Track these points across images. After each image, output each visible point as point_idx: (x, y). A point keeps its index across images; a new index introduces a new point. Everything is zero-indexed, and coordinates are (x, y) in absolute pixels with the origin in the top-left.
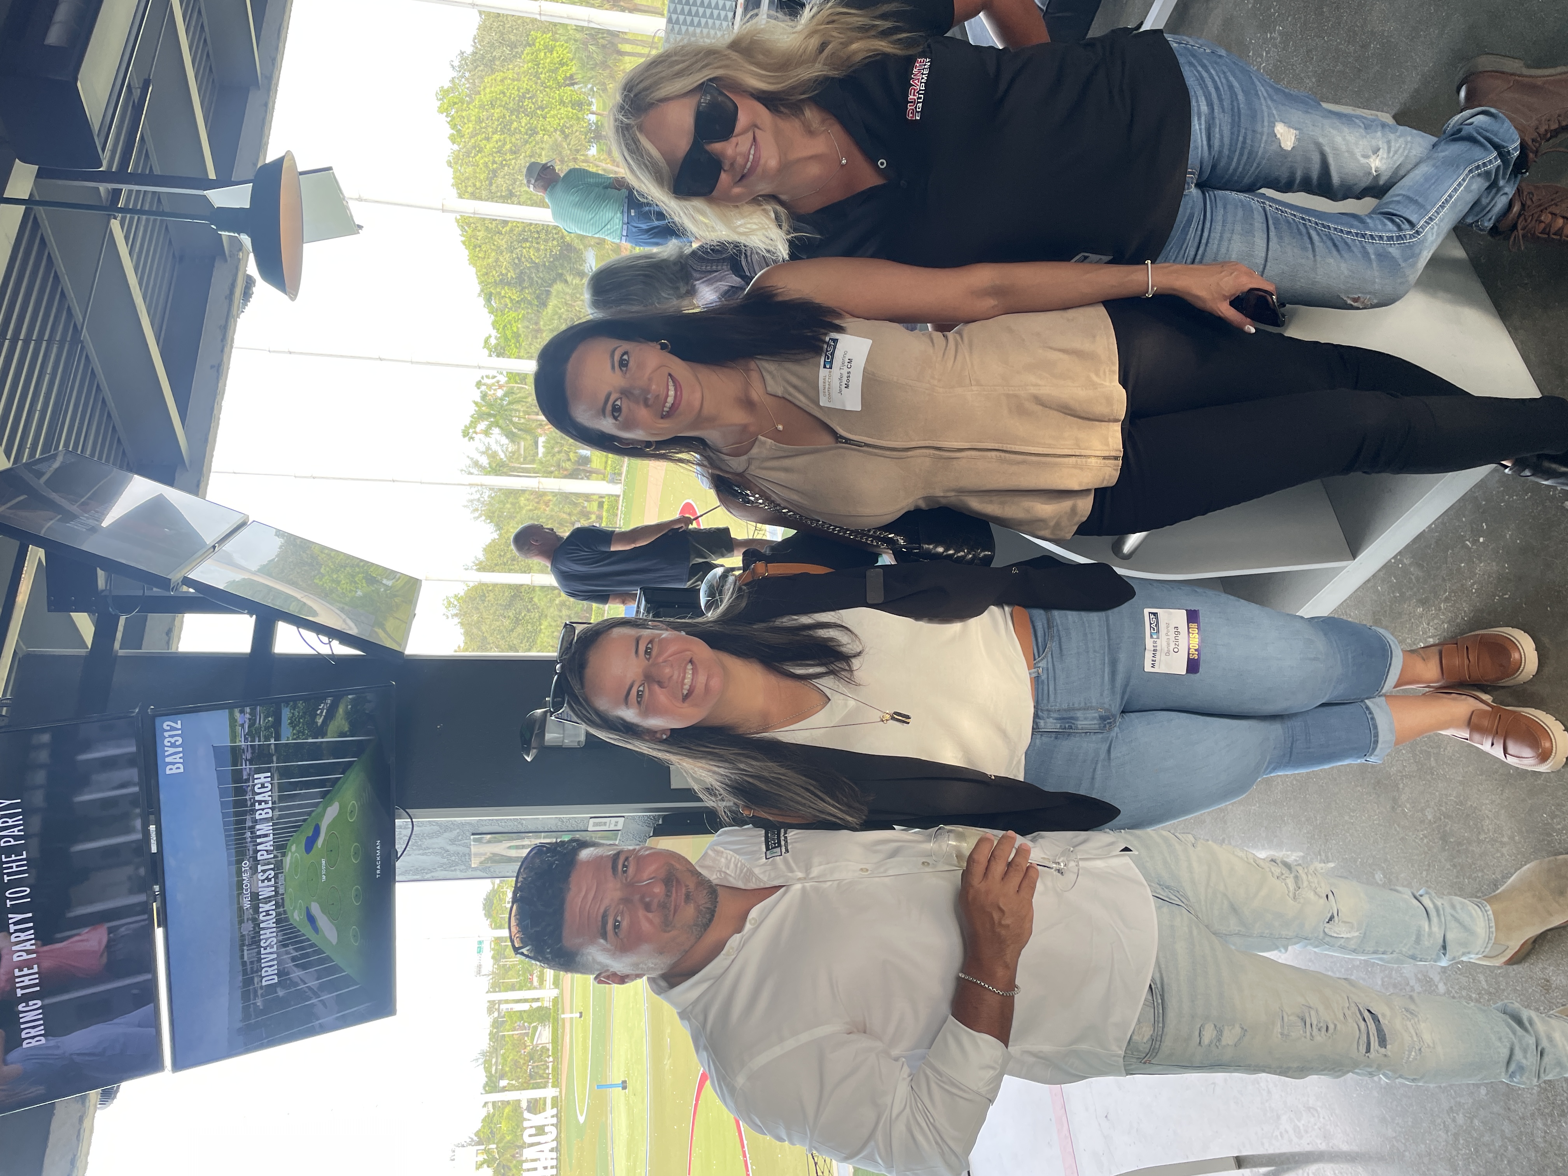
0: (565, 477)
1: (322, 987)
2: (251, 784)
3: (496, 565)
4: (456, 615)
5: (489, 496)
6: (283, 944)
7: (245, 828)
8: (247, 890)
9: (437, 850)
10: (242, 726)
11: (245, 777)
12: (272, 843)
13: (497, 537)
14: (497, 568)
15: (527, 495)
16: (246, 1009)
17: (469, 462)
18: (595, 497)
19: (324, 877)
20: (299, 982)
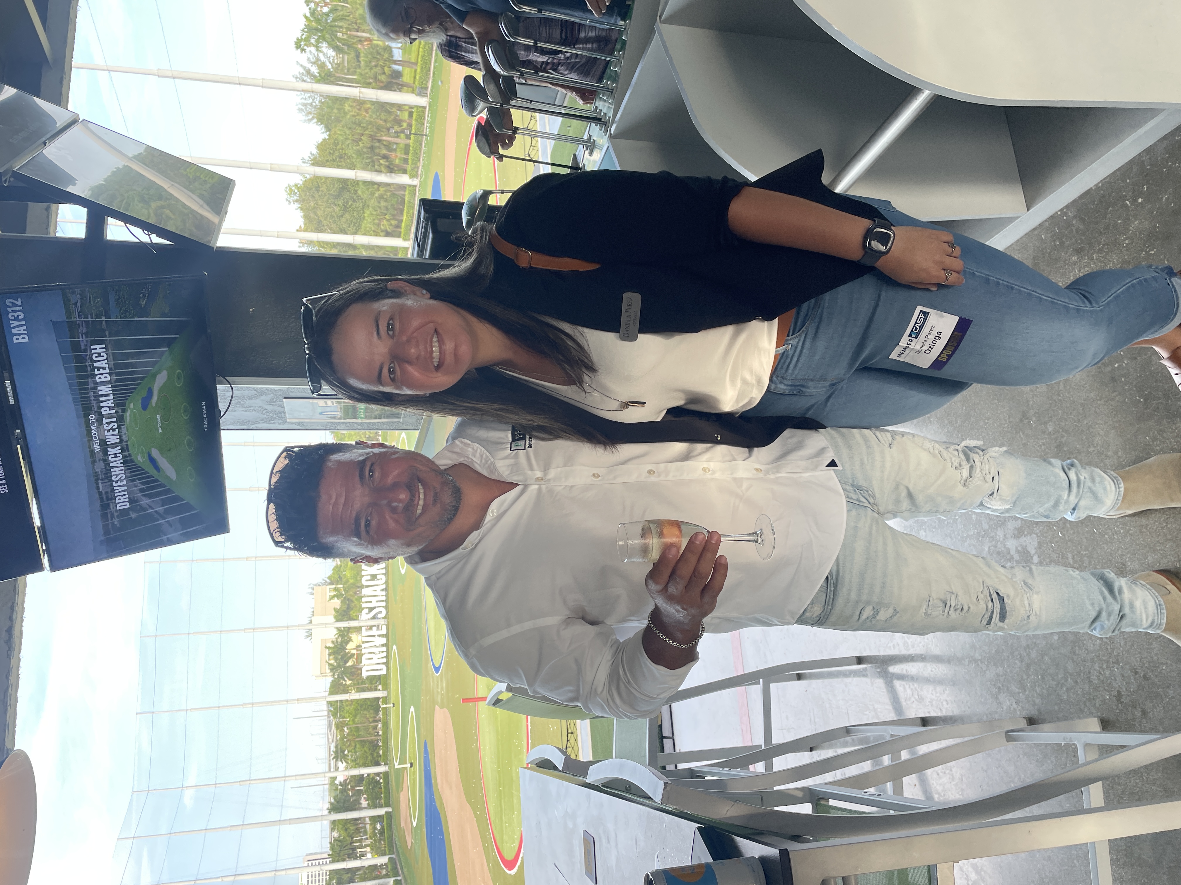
0: (381, 88)
1: (167, 512)
2: (89, 353)
3: (327, 161)
4: (297, 201)
5: (320, 102)
6: (131, 479)
7: (88, 389)
8: (95, 437)
9: (257, 408)
10: (75, 304)
11: (83, 347)
12: (112, 401)
13: (327, 137)
14: (328, 163)
15: (349, 102)
16: (105, 527)
17: (302, 70)
18: (407, 107)
19: (160, 429)
20: (148, 507)
